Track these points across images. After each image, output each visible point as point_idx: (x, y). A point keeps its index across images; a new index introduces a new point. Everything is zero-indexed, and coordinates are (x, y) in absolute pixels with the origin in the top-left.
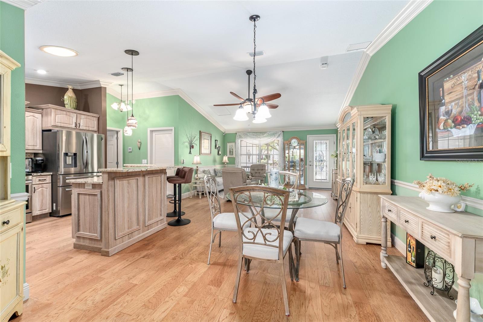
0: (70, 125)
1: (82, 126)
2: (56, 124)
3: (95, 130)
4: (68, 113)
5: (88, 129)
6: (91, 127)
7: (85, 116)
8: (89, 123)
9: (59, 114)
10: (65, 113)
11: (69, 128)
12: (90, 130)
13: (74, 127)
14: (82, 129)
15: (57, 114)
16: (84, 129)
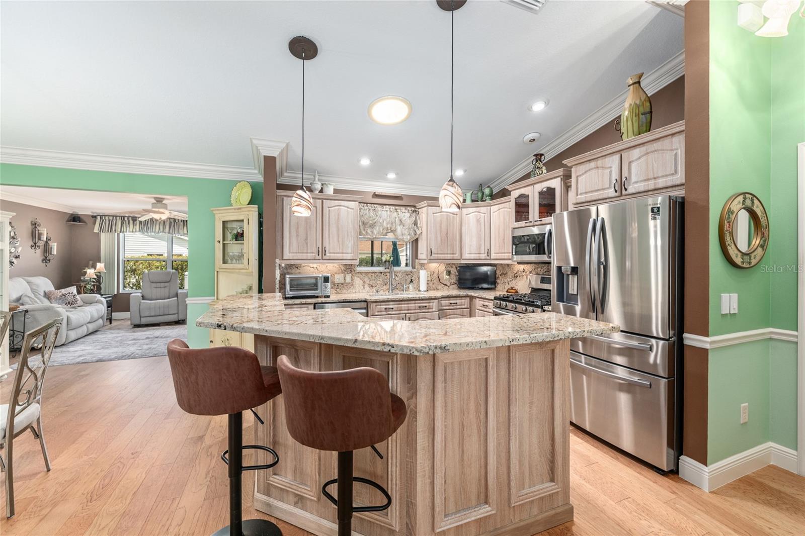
0: (606, 191)
1: (636, 182)
2: (577, 199)
3: (678, 182)
4: (600, 162)
5: (652, 187)
6: (663, 176)
7: (643, 149)
8: (655, 165)
9: (583, 174)
10: (593, 164)
11: (606, 199)
12: (660, 186)
13: (614, 194)
14: (634, 191)
15: (580, 176)
16: (642, 189)
